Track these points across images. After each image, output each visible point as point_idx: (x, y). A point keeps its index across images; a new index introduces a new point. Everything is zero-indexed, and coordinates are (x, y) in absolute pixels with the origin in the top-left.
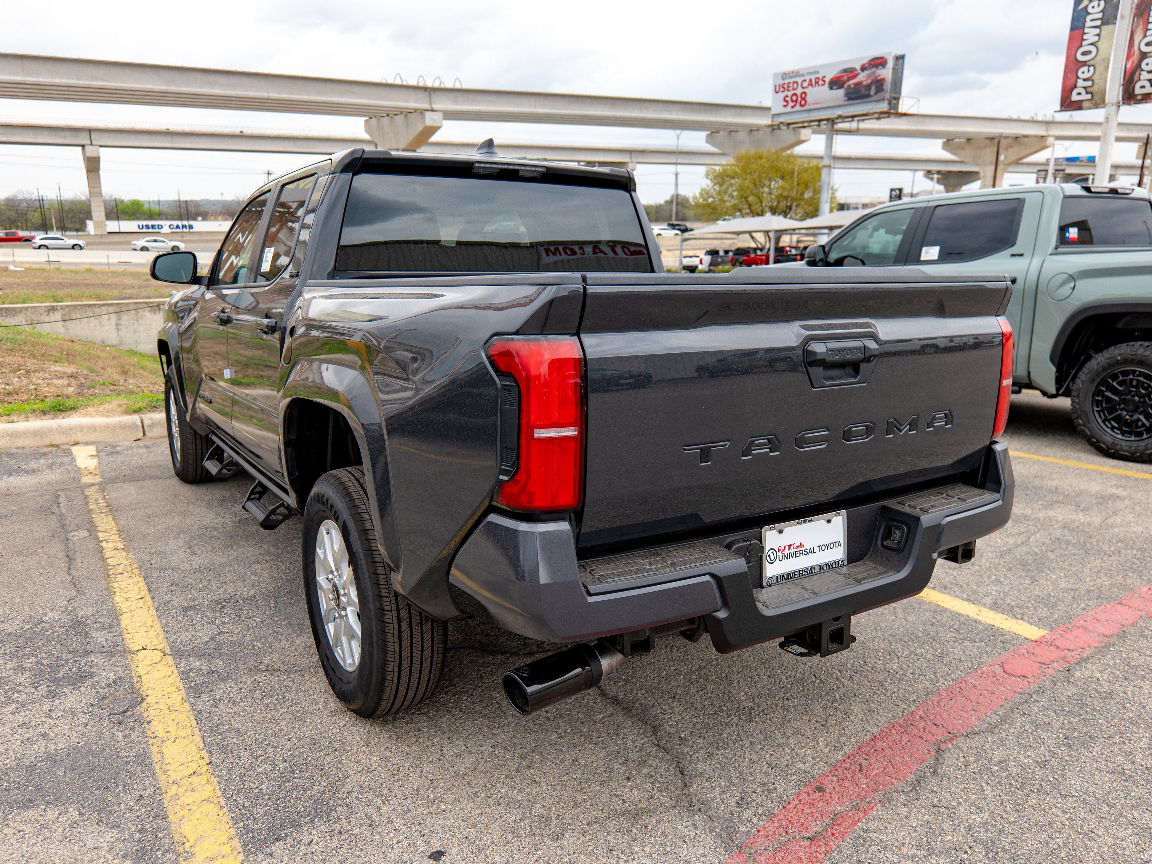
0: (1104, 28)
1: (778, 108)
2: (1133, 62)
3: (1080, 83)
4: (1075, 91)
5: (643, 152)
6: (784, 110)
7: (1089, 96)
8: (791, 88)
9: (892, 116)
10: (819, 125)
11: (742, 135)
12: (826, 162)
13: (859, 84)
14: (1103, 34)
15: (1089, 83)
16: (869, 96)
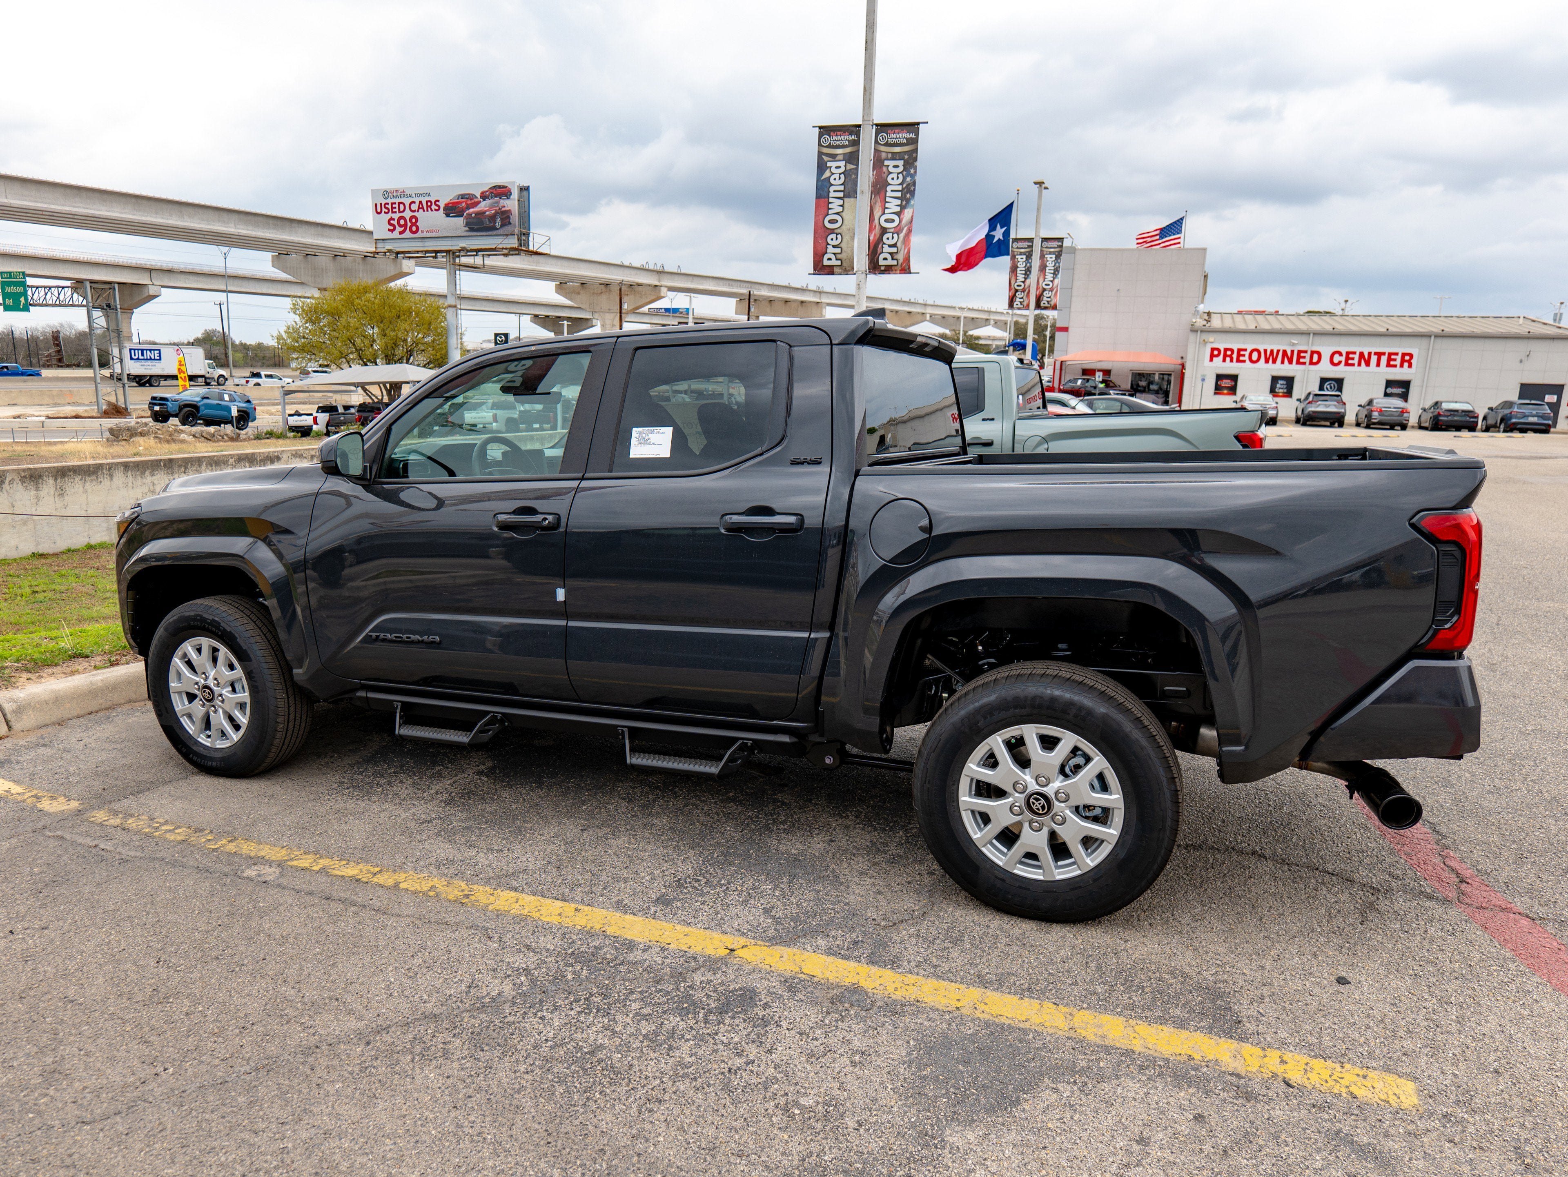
0: (846, 200)
1: (382, 232)
2: (875, 235)
3: (830, 249)
4: (826, 257)
5: (170, 271)
6: (390, 235)
7: (839, 263)
8: (397, 210)
9: (522, 253)
10: (436, 257)
11: (323, 261)
12: (451, 301)
13: (482, 213)
14: (846, 205)
15: (838, 250)
16: (494, 228)
